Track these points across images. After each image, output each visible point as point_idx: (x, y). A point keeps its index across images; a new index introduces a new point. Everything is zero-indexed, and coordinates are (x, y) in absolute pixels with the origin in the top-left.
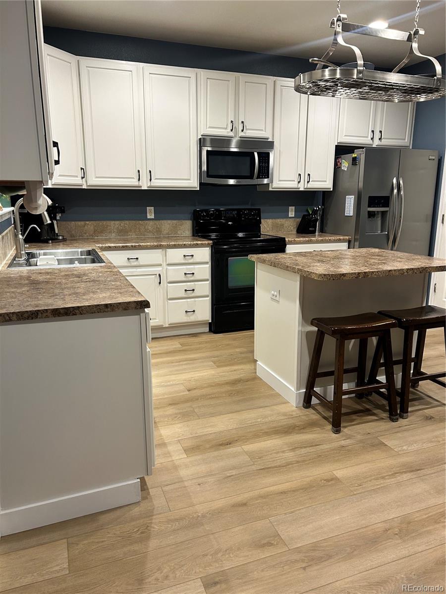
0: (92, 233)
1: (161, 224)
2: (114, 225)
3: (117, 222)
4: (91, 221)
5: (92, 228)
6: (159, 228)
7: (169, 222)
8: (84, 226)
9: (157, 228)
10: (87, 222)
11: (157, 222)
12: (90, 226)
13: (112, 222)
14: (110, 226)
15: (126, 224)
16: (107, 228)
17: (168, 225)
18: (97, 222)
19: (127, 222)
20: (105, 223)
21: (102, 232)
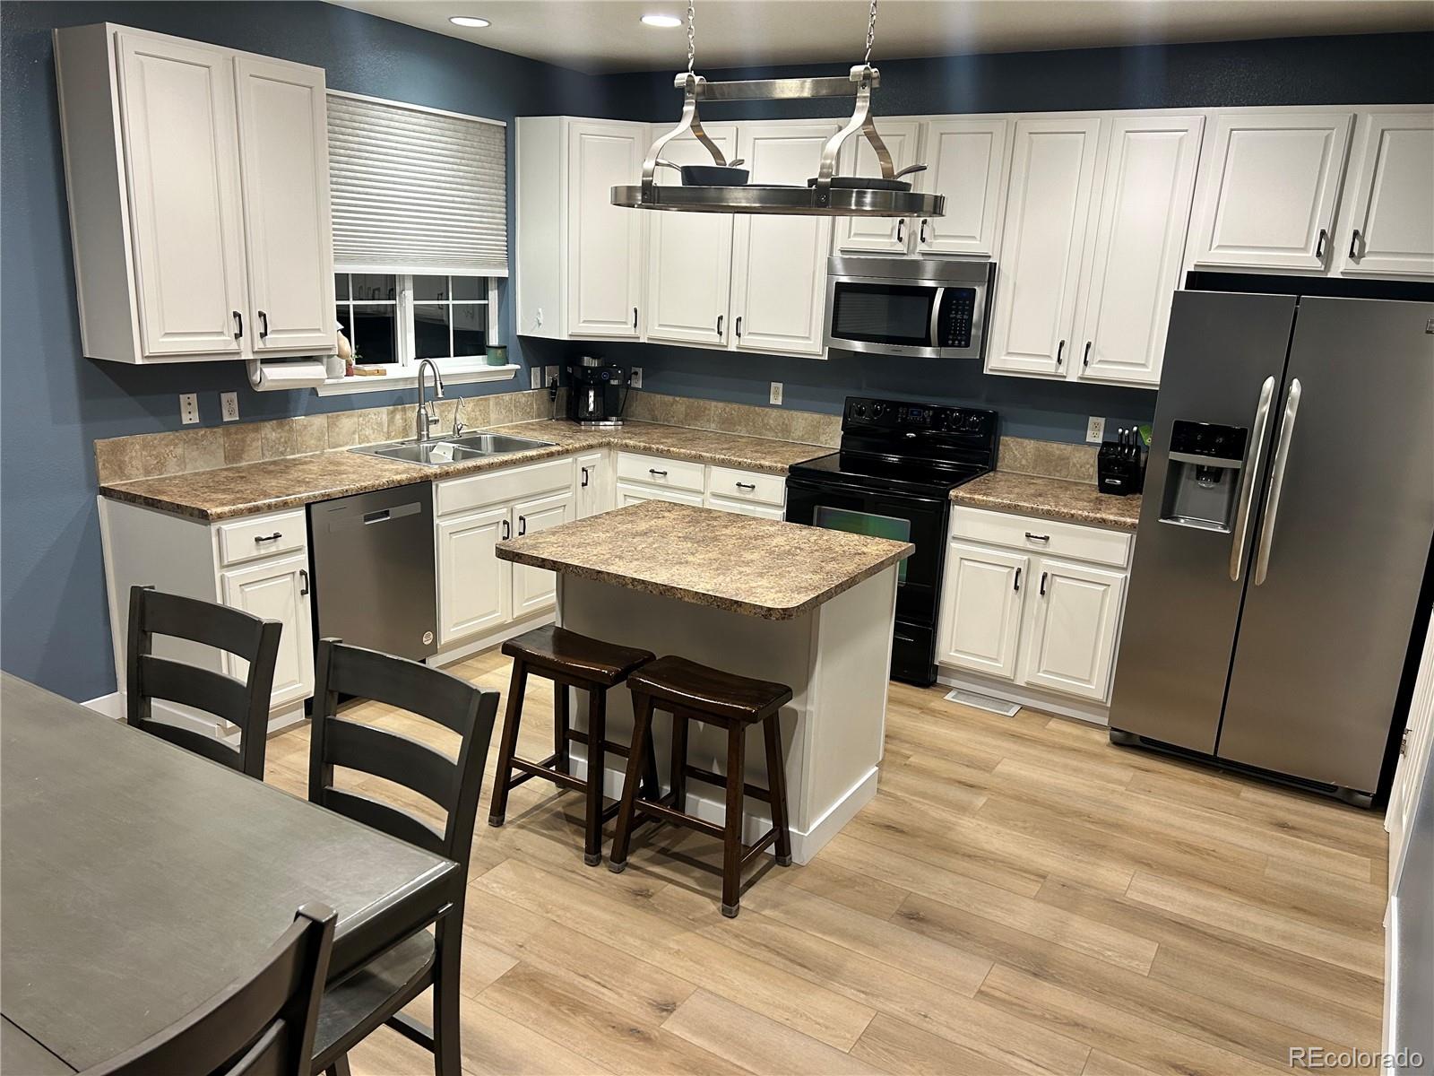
0: (682, 417)
1: (792, 417)
2: (716, 408)
3: (721, 405)
4: (684, 397)
5: (684, 409)
6: (787, 425)
7: (806, 415)
8: (672, 405)
9: (783, 423)
10: (678, 399)
11: (786, 413)
12: (680, 405)
13: (714, 403)
14: (709, 410)
15: (734, 409)
16: (704, 412)
17: (804, 421)
18: (691, 400)
19: (735, 406)
20: (701, 402)
21: (696, 418)
